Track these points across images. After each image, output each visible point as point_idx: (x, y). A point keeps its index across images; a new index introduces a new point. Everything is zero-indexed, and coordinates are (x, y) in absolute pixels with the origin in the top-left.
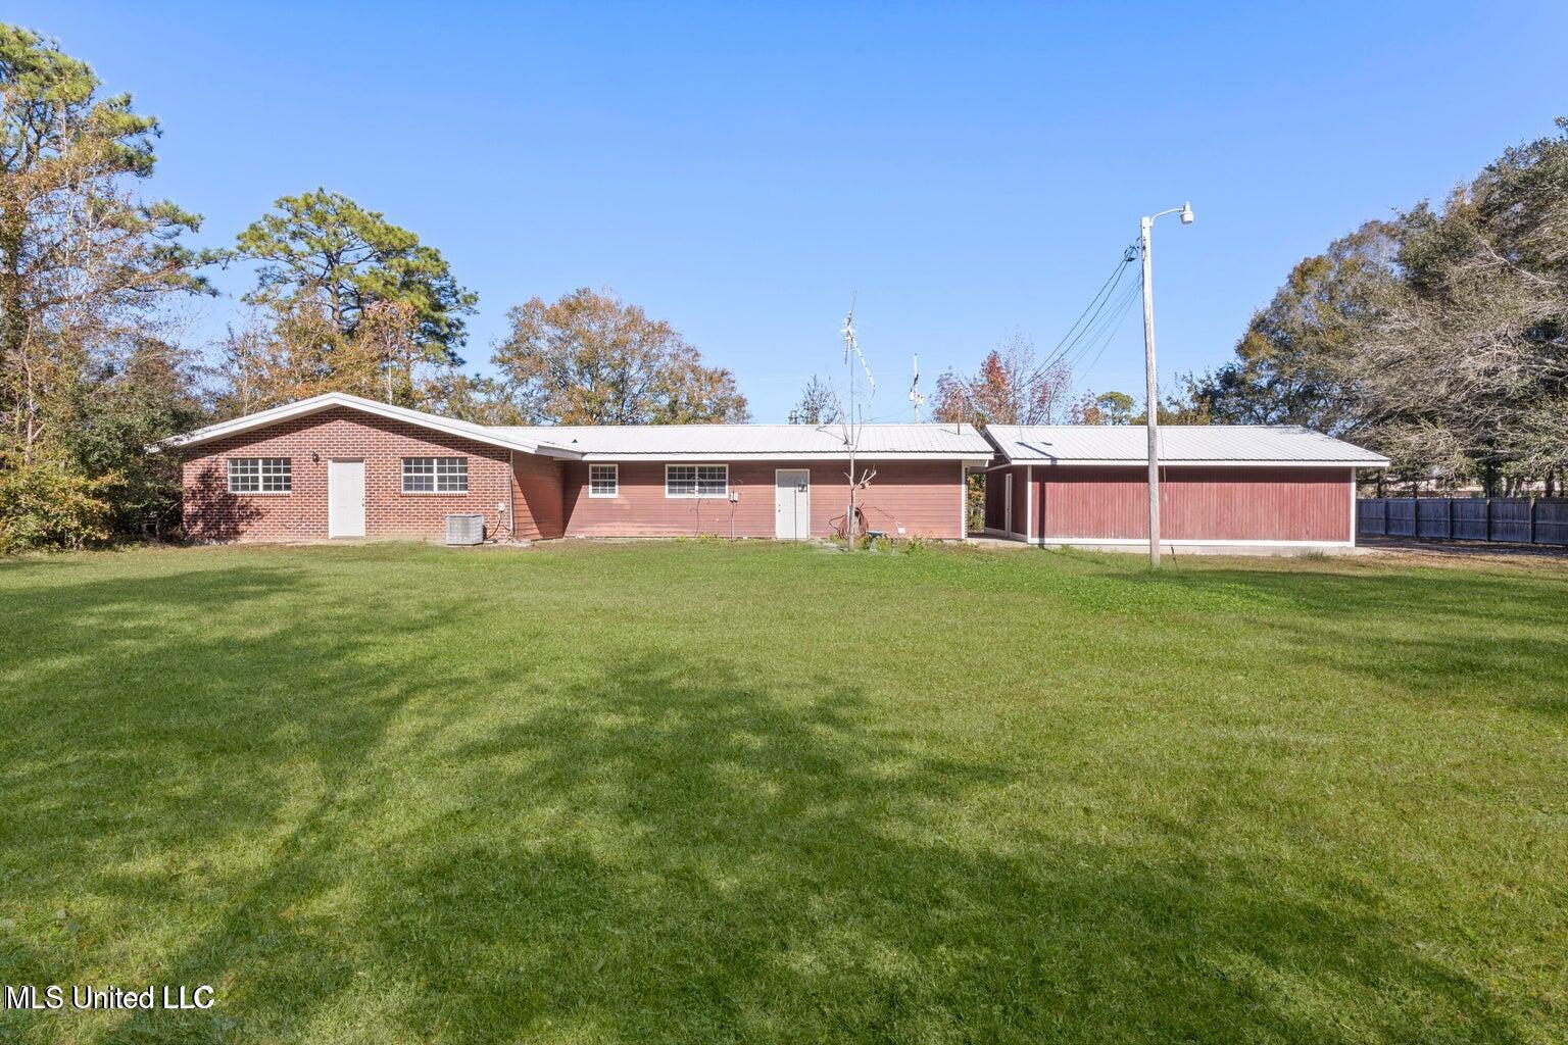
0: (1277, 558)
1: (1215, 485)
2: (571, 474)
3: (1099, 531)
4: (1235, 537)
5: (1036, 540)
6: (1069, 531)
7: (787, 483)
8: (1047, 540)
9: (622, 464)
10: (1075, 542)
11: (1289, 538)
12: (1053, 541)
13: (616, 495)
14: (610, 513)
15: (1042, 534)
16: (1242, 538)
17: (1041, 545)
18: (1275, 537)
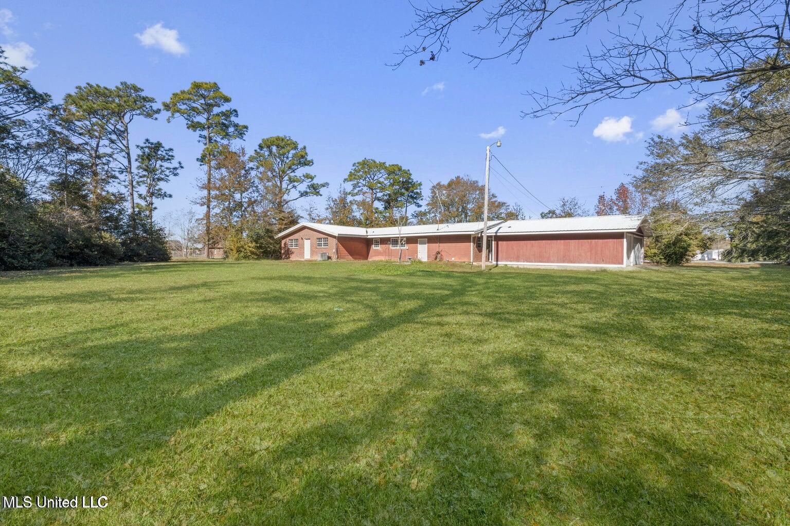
0: (588, 272)
1: (562, 241)
2: (368, 242)
3: (517, 259)
4: (572, 262)
5: (495, 263)
6: (507, 260)
7: (422, 243)
8: (499, 263)
9: (381, 238)
10: (509, 263)
11: (595, 263)
12: (501, 263)
13: (379, 248)
14: (378, 253)
15: (497, 260)
16: (574, 263)
17: (497, 265)
18: (589, 263)
